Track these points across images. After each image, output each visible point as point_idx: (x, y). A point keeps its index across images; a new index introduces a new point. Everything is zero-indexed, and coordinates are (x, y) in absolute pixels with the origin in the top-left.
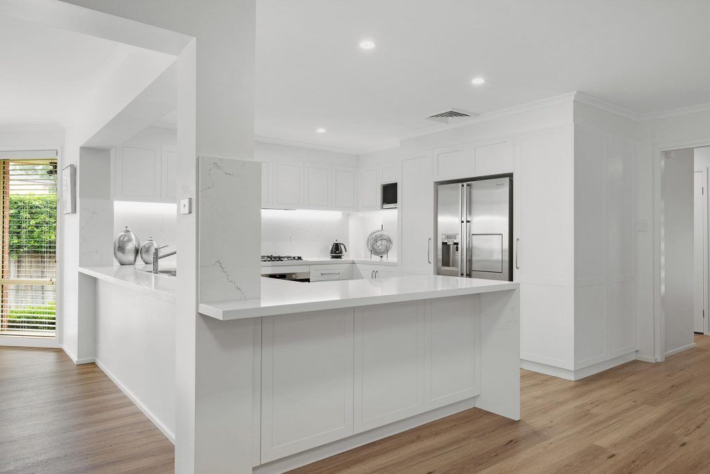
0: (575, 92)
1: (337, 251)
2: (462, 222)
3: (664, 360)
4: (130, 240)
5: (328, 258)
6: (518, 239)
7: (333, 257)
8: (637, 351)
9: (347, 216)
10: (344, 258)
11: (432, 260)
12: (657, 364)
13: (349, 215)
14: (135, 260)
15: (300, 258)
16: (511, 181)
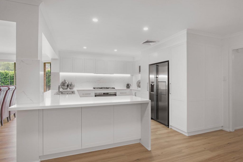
0: (186, 29)
1: (128, 86)
2: (155, 77)
3: (234, 131)
4: (66, 83)
5: (126, 88)
6: (170, 84)
7: (127, 88)
8: (222, 126)
10: (130, 88)
11: (148, 90)
12: (230, 132)
13: (133, 75)
14: (67, 88)
15: (114, 88)
16: (168, 63)
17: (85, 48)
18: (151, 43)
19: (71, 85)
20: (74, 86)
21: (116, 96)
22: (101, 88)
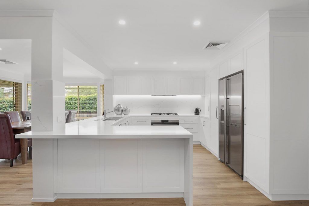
1: (197, 112)
2: (225, 99)
4: (121, 107)
5: (193, 114)
7: (195, 114)
9: (204, 97)
10: (200, 115)
11: (218, 117)
13: (204, 96)
14: (122, 113)
15: (177, 114)
16: (243, 74)
17: (136, 63)
18: (218, 46)
19: (125, 110)
20: (130, 111)
21: (178, 125)
22: (160, 114)
